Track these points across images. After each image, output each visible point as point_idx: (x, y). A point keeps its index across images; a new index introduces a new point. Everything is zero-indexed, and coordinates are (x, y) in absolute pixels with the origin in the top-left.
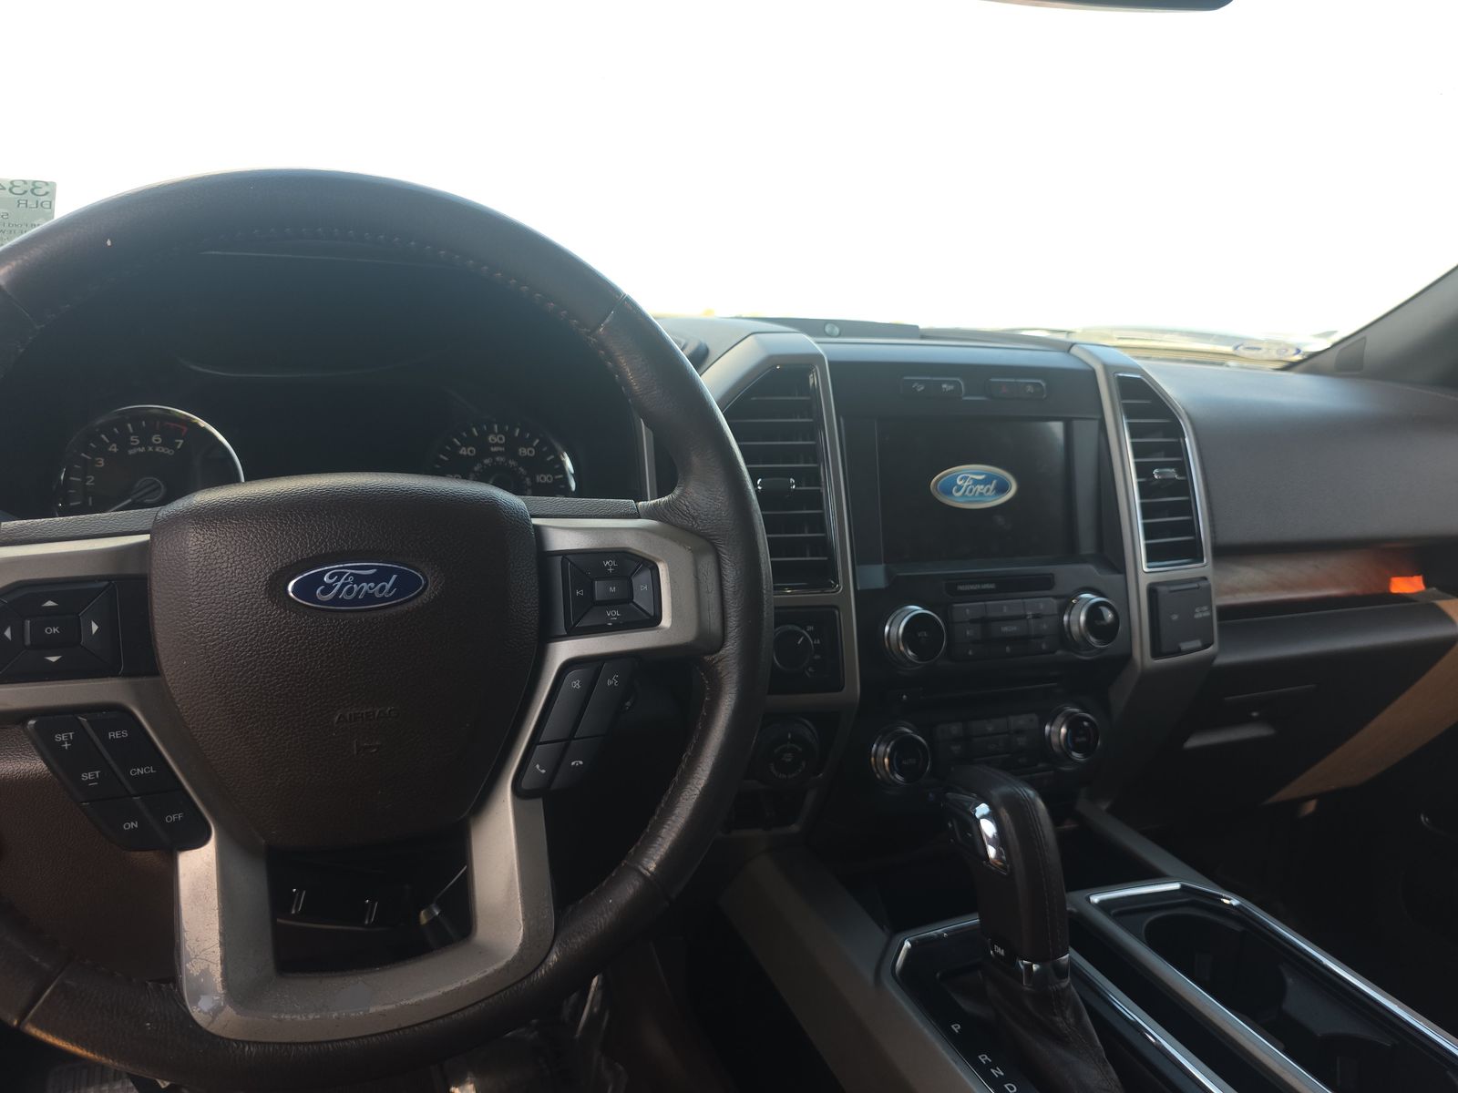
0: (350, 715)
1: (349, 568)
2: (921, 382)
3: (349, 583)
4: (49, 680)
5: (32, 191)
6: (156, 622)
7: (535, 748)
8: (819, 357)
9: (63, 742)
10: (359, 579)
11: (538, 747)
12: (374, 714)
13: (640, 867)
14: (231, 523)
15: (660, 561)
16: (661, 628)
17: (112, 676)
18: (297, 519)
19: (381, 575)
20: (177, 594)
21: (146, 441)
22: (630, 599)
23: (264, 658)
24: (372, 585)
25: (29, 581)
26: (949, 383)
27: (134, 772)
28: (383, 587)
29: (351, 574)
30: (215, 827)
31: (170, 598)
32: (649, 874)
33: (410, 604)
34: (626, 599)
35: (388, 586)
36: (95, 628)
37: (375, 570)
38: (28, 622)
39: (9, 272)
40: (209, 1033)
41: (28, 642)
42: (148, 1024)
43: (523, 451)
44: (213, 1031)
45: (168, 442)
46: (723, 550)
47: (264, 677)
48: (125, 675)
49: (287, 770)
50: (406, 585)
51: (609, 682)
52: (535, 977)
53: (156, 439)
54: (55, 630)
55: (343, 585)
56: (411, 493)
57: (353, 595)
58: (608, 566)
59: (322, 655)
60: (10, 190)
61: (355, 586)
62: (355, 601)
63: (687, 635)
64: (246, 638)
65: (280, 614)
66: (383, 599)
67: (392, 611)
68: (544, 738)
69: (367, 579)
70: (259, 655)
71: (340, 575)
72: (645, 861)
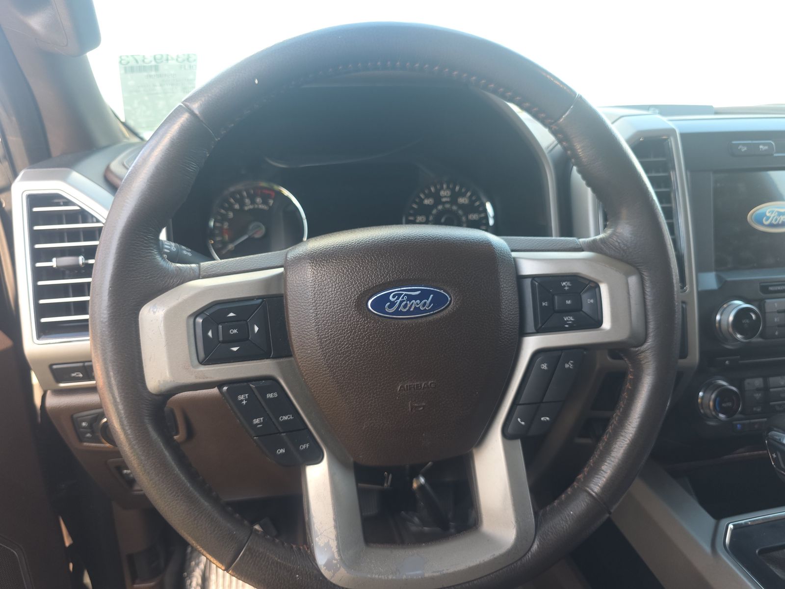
0: (407, 386)
1: (404, 290)
2: (744, 145)
3: (404, 301)
4: (233, 362)
5: (188, 59)
6: (291, 325)
7: (517, 407)
8: (672, 132)
9: (242, 401)
10: (410, 298)
11: (518, 407)
12: (421, 386)
13: (588, 489)
14: (333, 262)
15: (601, 282)
16: (602, 330)
17: (267, 358)
18: (371, 259)
19: (424, 295)
20: (303, 308)
21: (253, 202)
22: (581, 309)
23: (355, 349)
24: (418, 301)
25: (219, 301)
26: (764, 144)
27: (281, 419)
28: (425, 303)
29: (406, 295)
30: (327, 452)
31: (299, 311)
32: (594, 494)
33: (441, 314)
34: (576, 309)
35: (428, 302)
36: (256, 329)
37: (420, 292)
38: (220, 327)
39: (201, 105)
40: (331, 583)
41: (221, 339)
42: (297, 576)
43: (462, 200)
44: (334, 582)
45: (265, 202)
46: (645, 274)
47: (356, 361)
48: (274, 358)
49: (369, 419)
50: (439, 301)
51: (567, 366)
52: (524, 560)
53: (259, 200)
54: (235, 331)
55: (401, 302)
56: (438, 240)
57: (407, 308)
58: (565, 286)
59: (390, 348)
60: (177, 60)
61: (408, 302)
62: (408, 312)
63: (622, 335)
64: (345, 336)
65: (365, 320)
66: (425, 311)
67: (431, 318)
68: (522, 401)
69: (415, 298)
70: (353, 347)
71: (399, 295)
72: (592, 485)
